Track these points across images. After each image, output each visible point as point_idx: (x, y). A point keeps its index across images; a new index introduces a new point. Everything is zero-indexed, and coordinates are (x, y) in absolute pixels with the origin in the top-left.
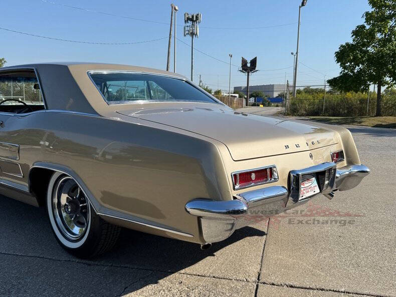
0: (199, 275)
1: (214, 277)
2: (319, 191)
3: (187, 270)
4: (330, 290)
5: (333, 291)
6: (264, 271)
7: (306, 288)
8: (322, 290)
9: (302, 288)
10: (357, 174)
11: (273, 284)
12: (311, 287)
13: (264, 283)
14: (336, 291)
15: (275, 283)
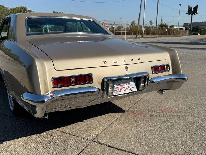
0: (64, 133)
1: (71, 134)
2: (136, 90)
3: (60, 129)
4: (130, 152)
5: (132, 153)
6: (101, 135)
7: (116, 148)
8: (125, 151)
9: (114, 148)
10: (177, 80)
11: (99, 143)
12: (120, 148)
13: (95, 142)
14: (133, 153)
15: (101, 143)
